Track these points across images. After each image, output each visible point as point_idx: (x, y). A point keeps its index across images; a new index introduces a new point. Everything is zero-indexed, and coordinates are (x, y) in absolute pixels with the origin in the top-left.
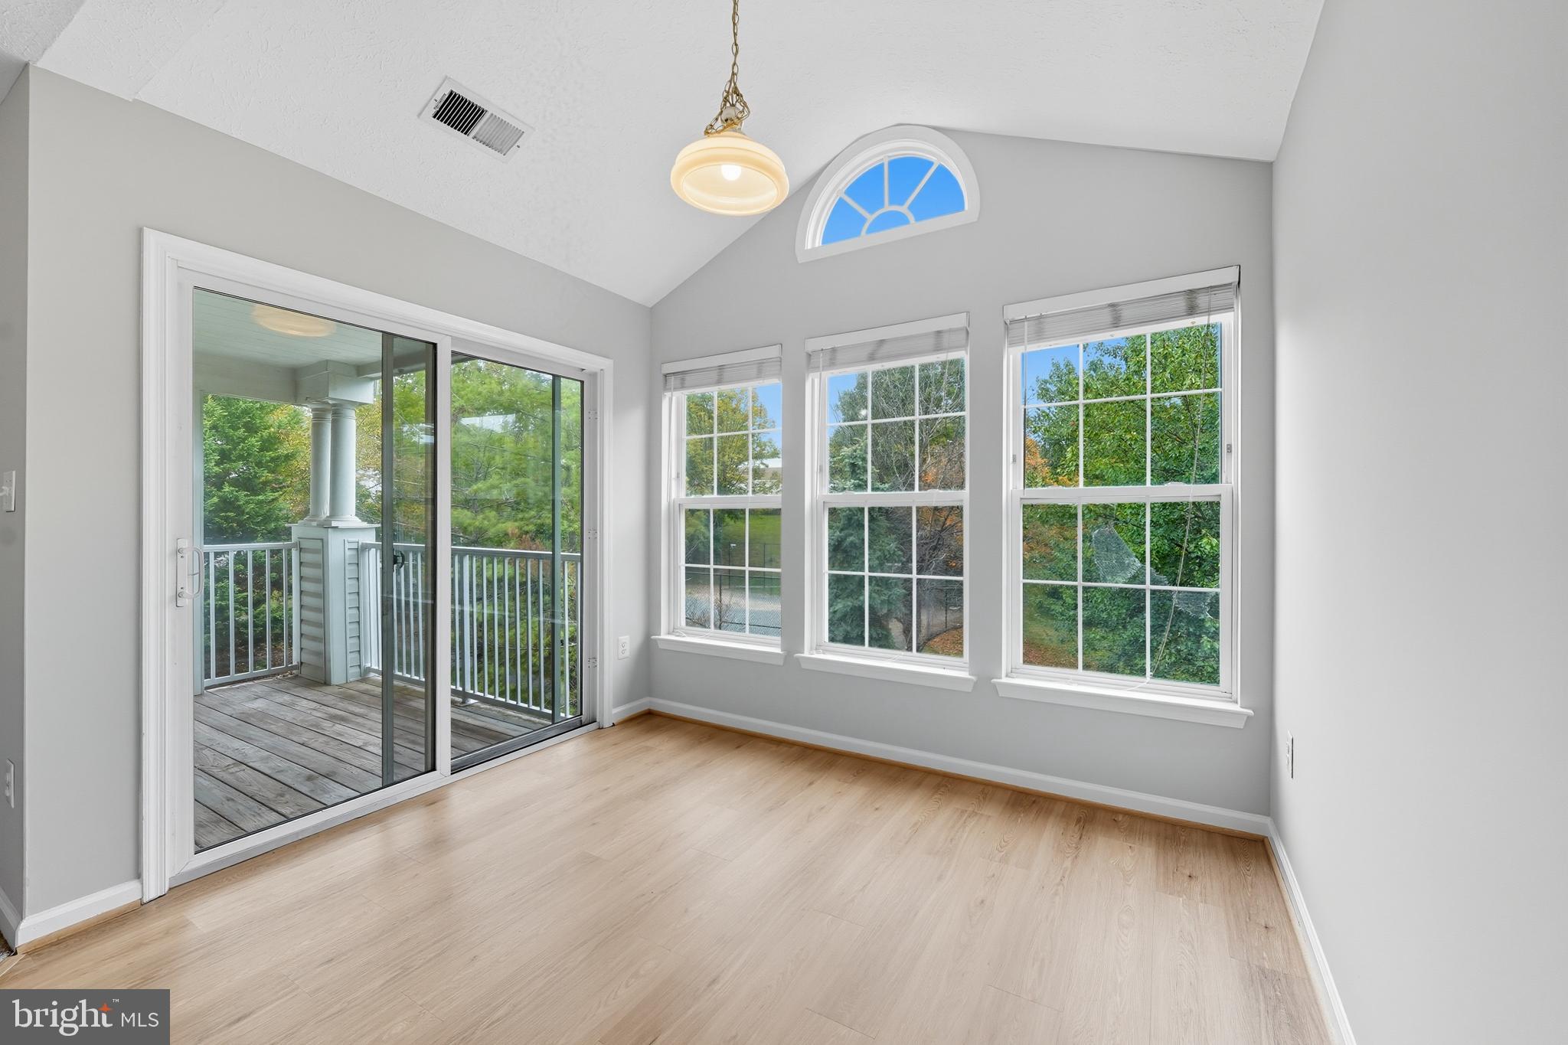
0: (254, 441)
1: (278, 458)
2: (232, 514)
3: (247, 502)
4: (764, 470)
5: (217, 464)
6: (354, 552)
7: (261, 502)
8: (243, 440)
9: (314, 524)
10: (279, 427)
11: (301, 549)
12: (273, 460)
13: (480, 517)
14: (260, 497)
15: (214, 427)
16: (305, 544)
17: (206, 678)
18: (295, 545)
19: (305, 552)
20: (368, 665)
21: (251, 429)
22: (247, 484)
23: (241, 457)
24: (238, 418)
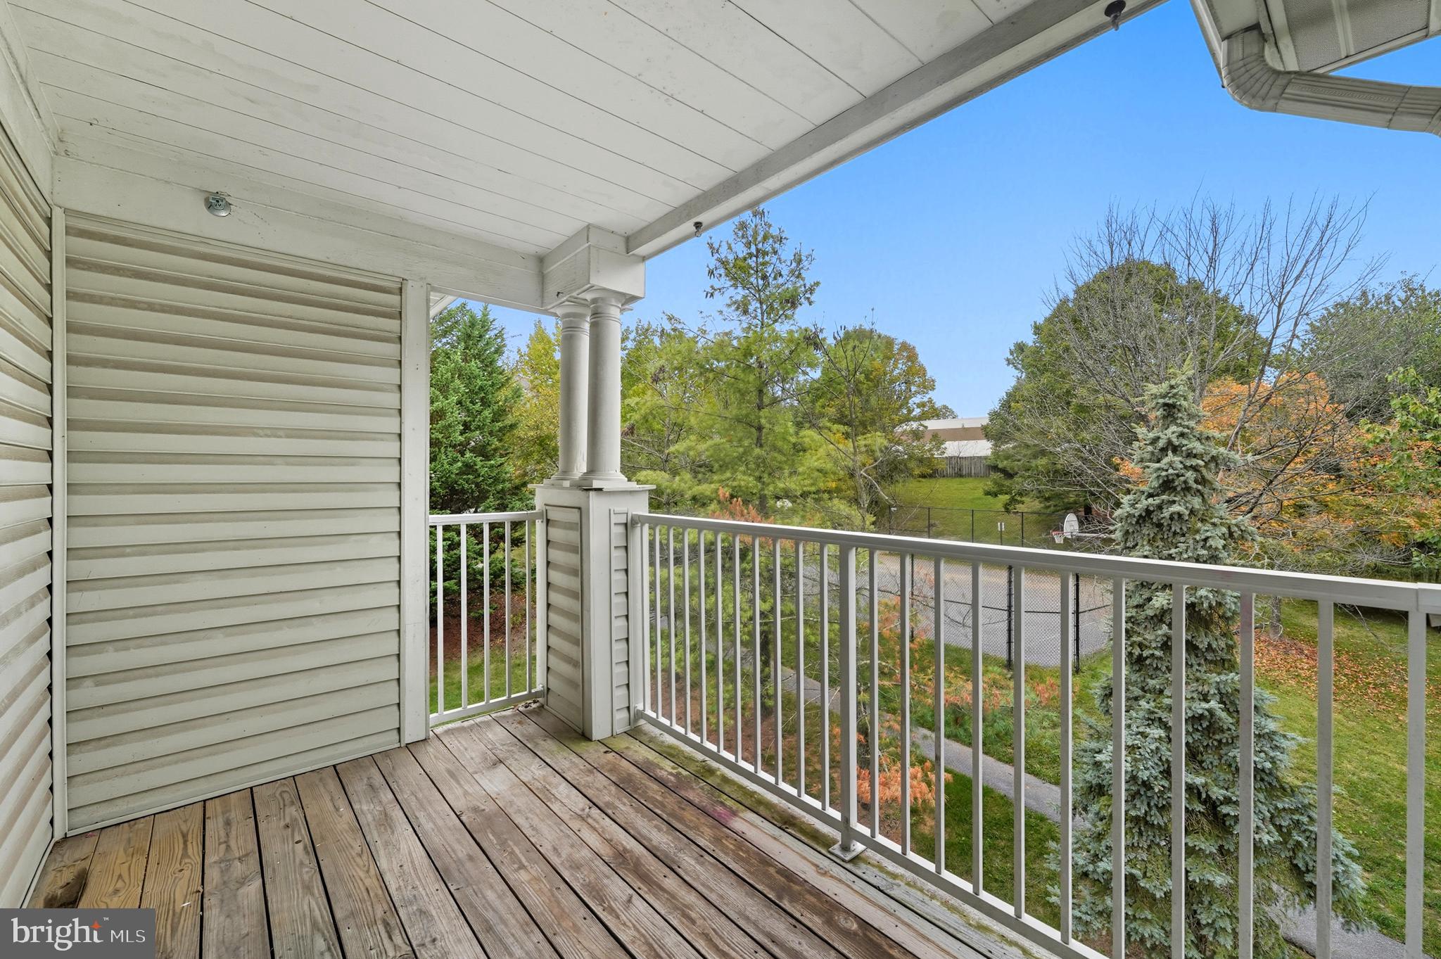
0: (487, 413)
1: (505, 427)
2: (471, 477)
3: (483, 466)
4: (923, 432)
5: (461, 434)
6: (621, 529)
7: (492, 466)
8: (480, 412)
9: (567, 484)
10: (506, 400)
11: (548, 521)
12: (501, 430)
13: (677, 478)
14: (492, 462)
15: (459, 402)
16: (554, 515)
17: (432, 712)
18: (540, 515)
19: (554, 526)
20: (640, 707)
21: (485, 403)
22: (482, 451)
23: (478, 428)
24: (476, 394)
